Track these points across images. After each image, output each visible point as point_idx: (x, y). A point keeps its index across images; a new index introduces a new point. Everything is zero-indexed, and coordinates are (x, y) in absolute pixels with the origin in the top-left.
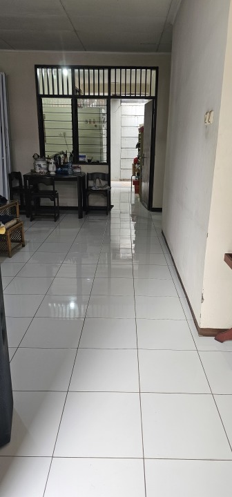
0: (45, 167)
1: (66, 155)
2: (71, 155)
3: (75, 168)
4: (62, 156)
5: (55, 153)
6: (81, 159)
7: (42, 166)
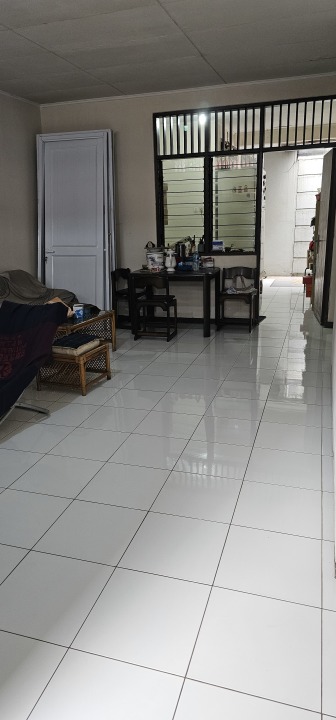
0: (161, 260)
1: (193, 242)
2: (201, 242)
3: (205, 260)
4: (187, 244)
5: (179, 240)
6: (215, 248)
7: (157, 260)
